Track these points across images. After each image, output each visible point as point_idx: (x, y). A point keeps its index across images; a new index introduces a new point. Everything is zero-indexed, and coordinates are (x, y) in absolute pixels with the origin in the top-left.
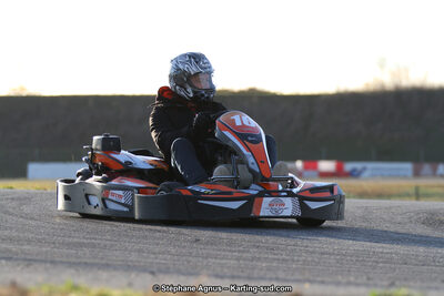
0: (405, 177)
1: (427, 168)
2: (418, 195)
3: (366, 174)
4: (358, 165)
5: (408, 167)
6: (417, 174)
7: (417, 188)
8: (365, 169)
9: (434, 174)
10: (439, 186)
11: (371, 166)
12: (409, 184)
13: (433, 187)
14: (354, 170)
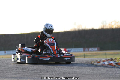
0: (81, 52)
1: (87, 49)
2: (84, 56)
3: (72, 51)
4: (70, 49)
5: (82, 49)
6: (84, 51)
7: (84, 54)
8: (71, 50)
9: (88, 50)
10: (90, 53)
11: (73, 49)
12: (83, 53)
13: (88, 54)
14: (69, 50)
